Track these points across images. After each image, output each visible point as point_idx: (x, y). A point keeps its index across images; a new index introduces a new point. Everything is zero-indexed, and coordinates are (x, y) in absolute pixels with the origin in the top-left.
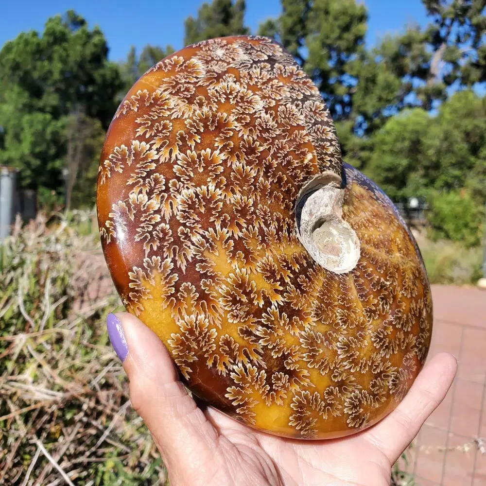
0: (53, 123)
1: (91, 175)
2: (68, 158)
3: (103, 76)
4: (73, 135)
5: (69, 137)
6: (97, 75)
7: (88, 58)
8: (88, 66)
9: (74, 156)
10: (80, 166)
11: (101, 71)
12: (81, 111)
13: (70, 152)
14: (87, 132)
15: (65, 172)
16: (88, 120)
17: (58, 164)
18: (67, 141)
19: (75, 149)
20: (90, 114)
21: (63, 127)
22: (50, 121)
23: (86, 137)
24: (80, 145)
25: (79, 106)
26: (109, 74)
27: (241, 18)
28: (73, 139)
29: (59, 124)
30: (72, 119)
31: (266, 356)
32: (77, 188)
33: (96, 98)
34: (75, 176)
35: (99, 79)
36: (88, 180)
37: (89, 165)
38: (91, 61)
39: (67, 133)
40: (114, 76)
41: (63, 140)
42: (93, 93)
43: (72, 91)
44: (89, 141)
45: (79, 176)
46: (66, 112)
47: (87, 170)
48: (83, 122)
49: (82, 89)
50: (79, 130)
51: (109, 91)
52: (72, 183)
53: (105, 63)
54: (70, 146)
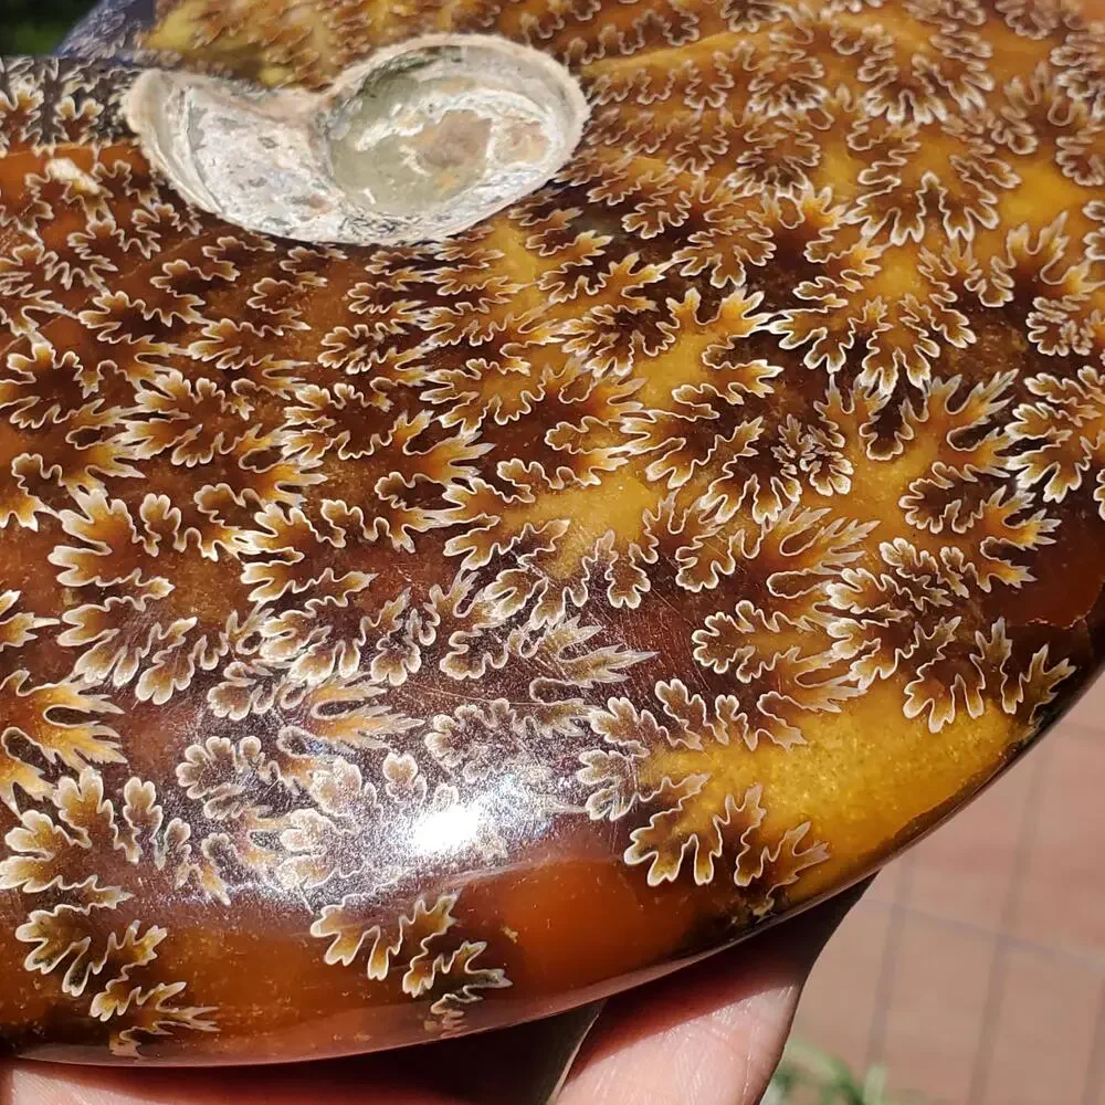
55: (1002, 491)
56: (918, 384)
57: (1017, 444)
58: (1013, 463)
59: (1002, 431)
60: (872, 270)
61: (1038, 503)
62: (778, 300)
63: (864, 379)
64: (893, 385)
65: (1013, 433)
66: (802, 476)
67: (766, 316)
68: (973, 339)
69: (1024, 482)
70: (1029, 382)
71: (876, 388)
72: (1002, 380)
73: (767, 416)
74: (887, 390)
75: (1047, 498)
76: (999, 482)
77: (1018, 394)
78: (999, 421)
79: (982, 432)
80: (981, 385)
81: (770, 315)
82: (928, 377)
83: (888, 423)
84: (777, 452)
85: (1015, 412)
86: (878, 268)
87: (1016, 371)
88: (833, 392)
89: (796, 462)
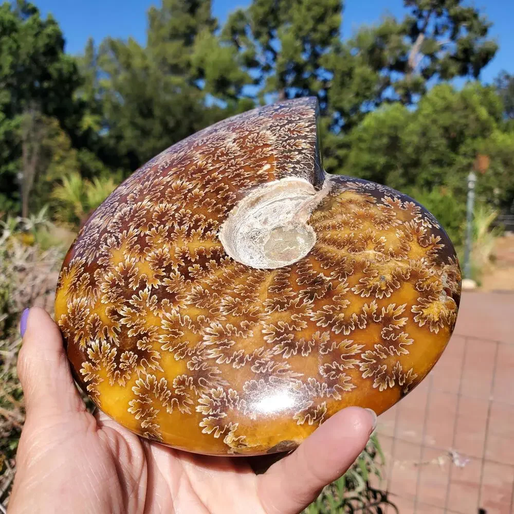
0: (7, 122)
1: (49, 177)
2: (23, 160)
3: (60, 71)
4: (28, 135)
5: (24, 137)
6: (53, 69)
7: (42, 50)
8: (42, 59)
9: (29, 158)
10: (37, 169)
11: (57, 65)
12: (36, 109)
13: (26, 154)
14: (44, 131)
15: (20, 176)
16: (44, 118)
17: (11, 167)
18: (21, 142)
19: (31, 150)
20: (46, 112)
21: (17, 127)
22: (3, 120)
23: (43, 137)
24: (36, 146)
25: (33, 104)
26: (66, 69)
27: (208, 8)
28: (29, 139)
29: (13, 123)
30: (26, 118)
31: (122, 335)
32: (33, 192)
33: (52, 95)
34: (31, 180)
35: (55, 74)
36: (46, 183)
37: (47, 168)
38: (45, 54)
39: (22, 133)
40: (72, 69)
41: (17, 141)
42: (48, 89)
43: (24, 86)
44: (45, 142)
45: (36, 180)
46: (20, 111)
47: (44, 173)
48: (38, 121)
49: (37, 84)
50: (35, 130)
51: (67, 87)
52: (28, 187)
53: (61, 56)
54: (25, 148)
55: (92, 338)
56: (121, 320)
57: (101, 343)
58: (97, 341)
59: (105, 340)
60: (155, 314)
61: (88, 346)
62: (153, 291)
63: (125, 308)
64: (122, 314)
65: (104, 342)
66: (108, 292)
67: (150, 288)
68: (129, 336)
69: (93, 343)
70: (115, 349)
71: (123, 310)
72: (117, 342)
73: (124, 286)
74: (121, 313)
75: (88, 349)
76: (94, 338)
77: (113, 345)
78: (107, 339)
79: (106, 335)
80: (117, 336)
81: (150, 289)
82: (122, 323)
83: (114, 312)
84: (115, 288)
85: (109, 344)
86: (155, 315)
87: (119, 346)
88: (125, 300)
89: (111, 292)
